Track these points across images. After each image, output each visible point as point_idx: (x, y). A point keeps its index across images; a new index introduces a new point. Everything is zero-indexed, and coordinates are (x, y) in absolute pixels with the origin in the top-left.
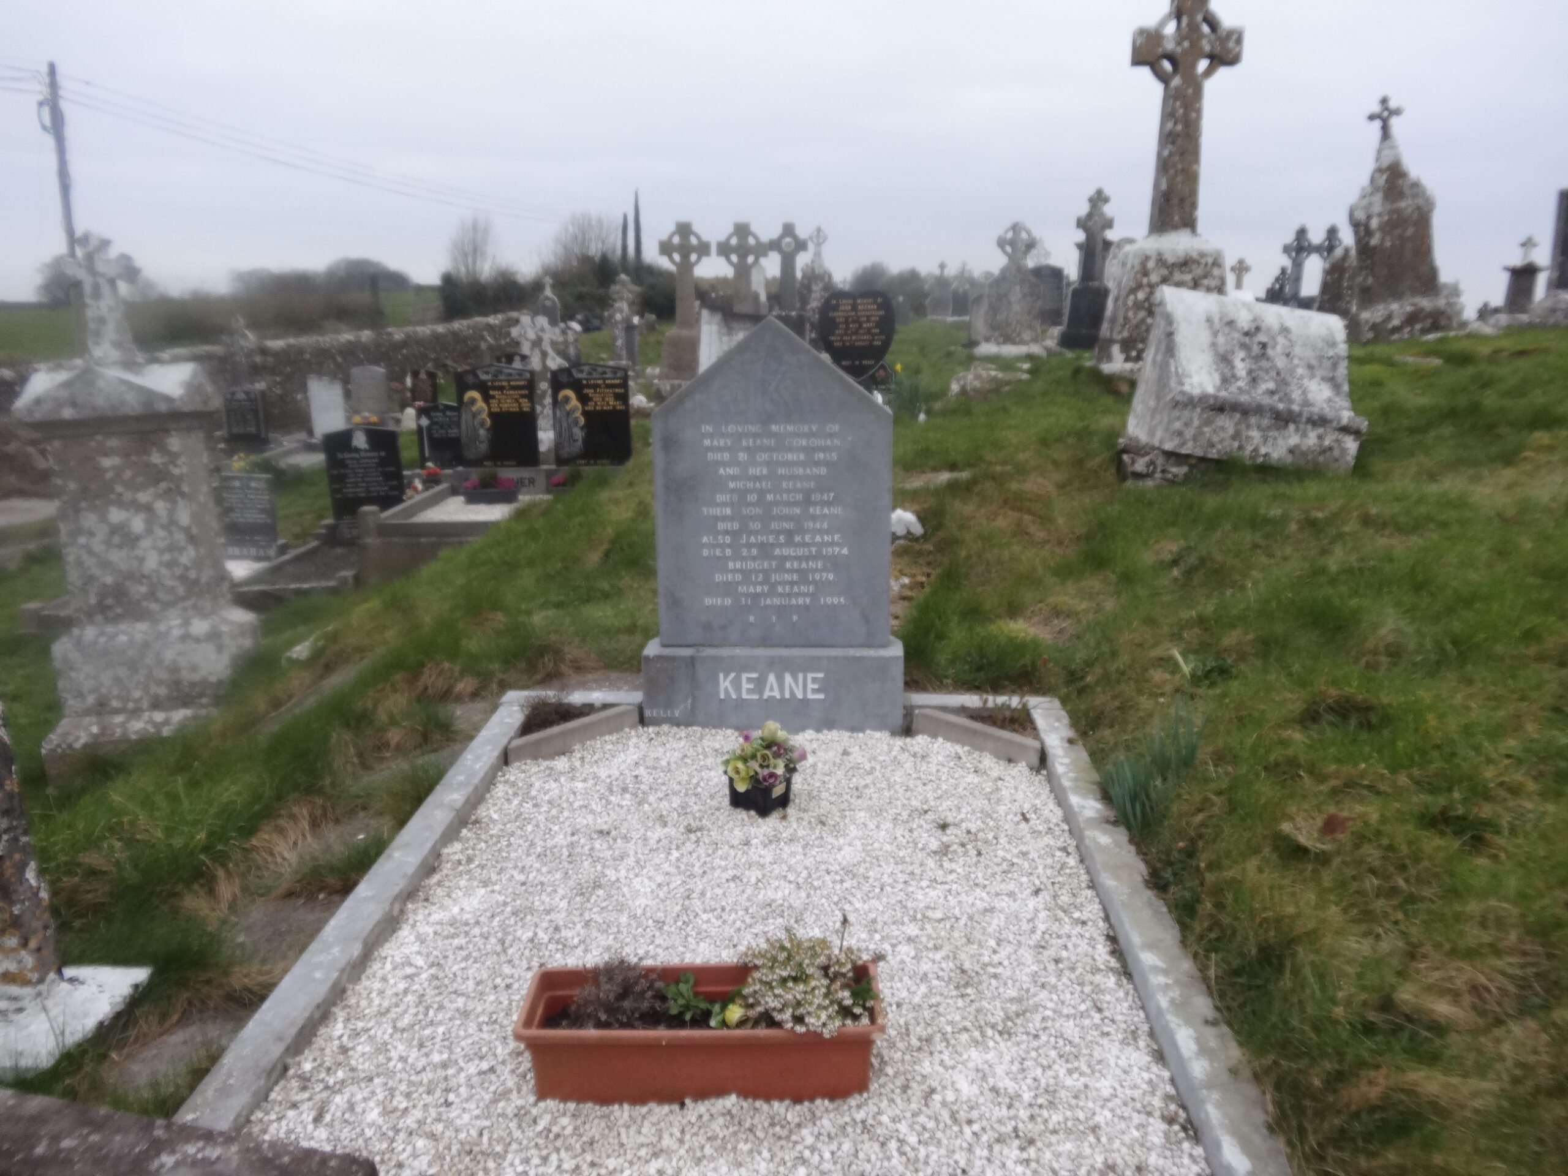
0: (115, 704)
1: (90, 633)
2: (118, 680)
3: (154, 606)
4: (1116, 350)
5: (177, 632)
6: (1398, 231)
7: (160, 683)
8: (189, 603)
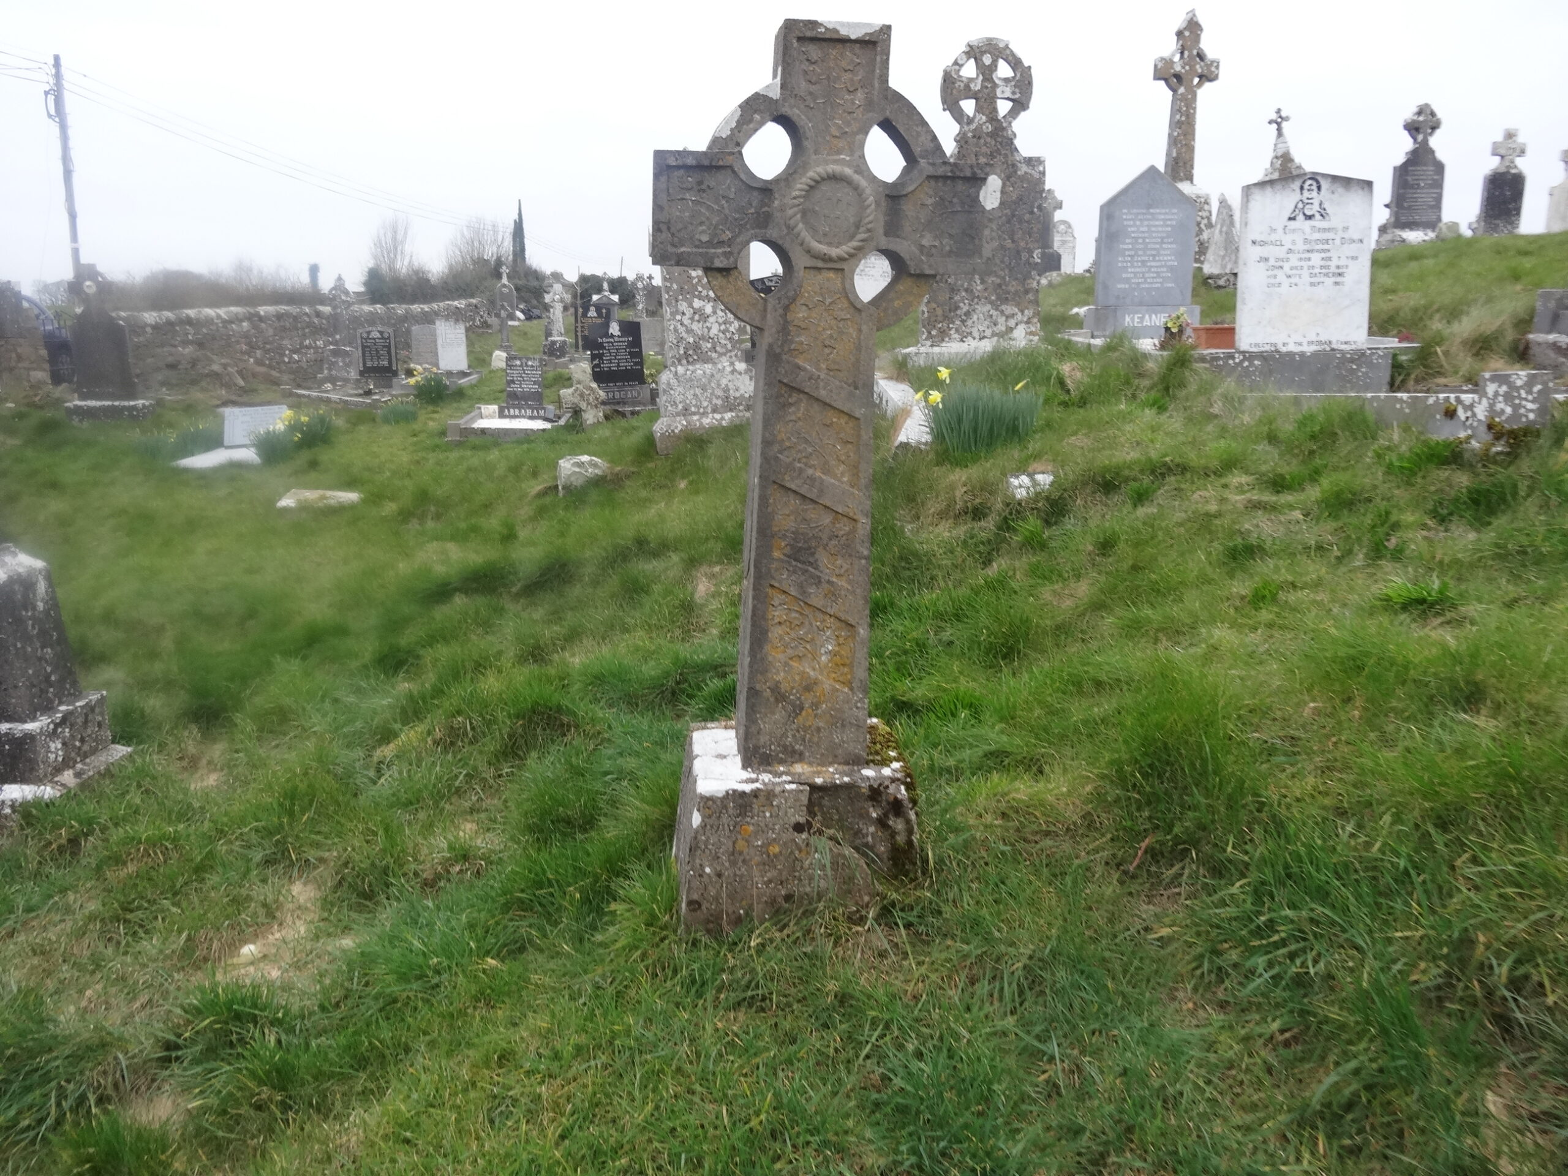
0: (694, 409)
1: (680, 369)
8: (732, 353)
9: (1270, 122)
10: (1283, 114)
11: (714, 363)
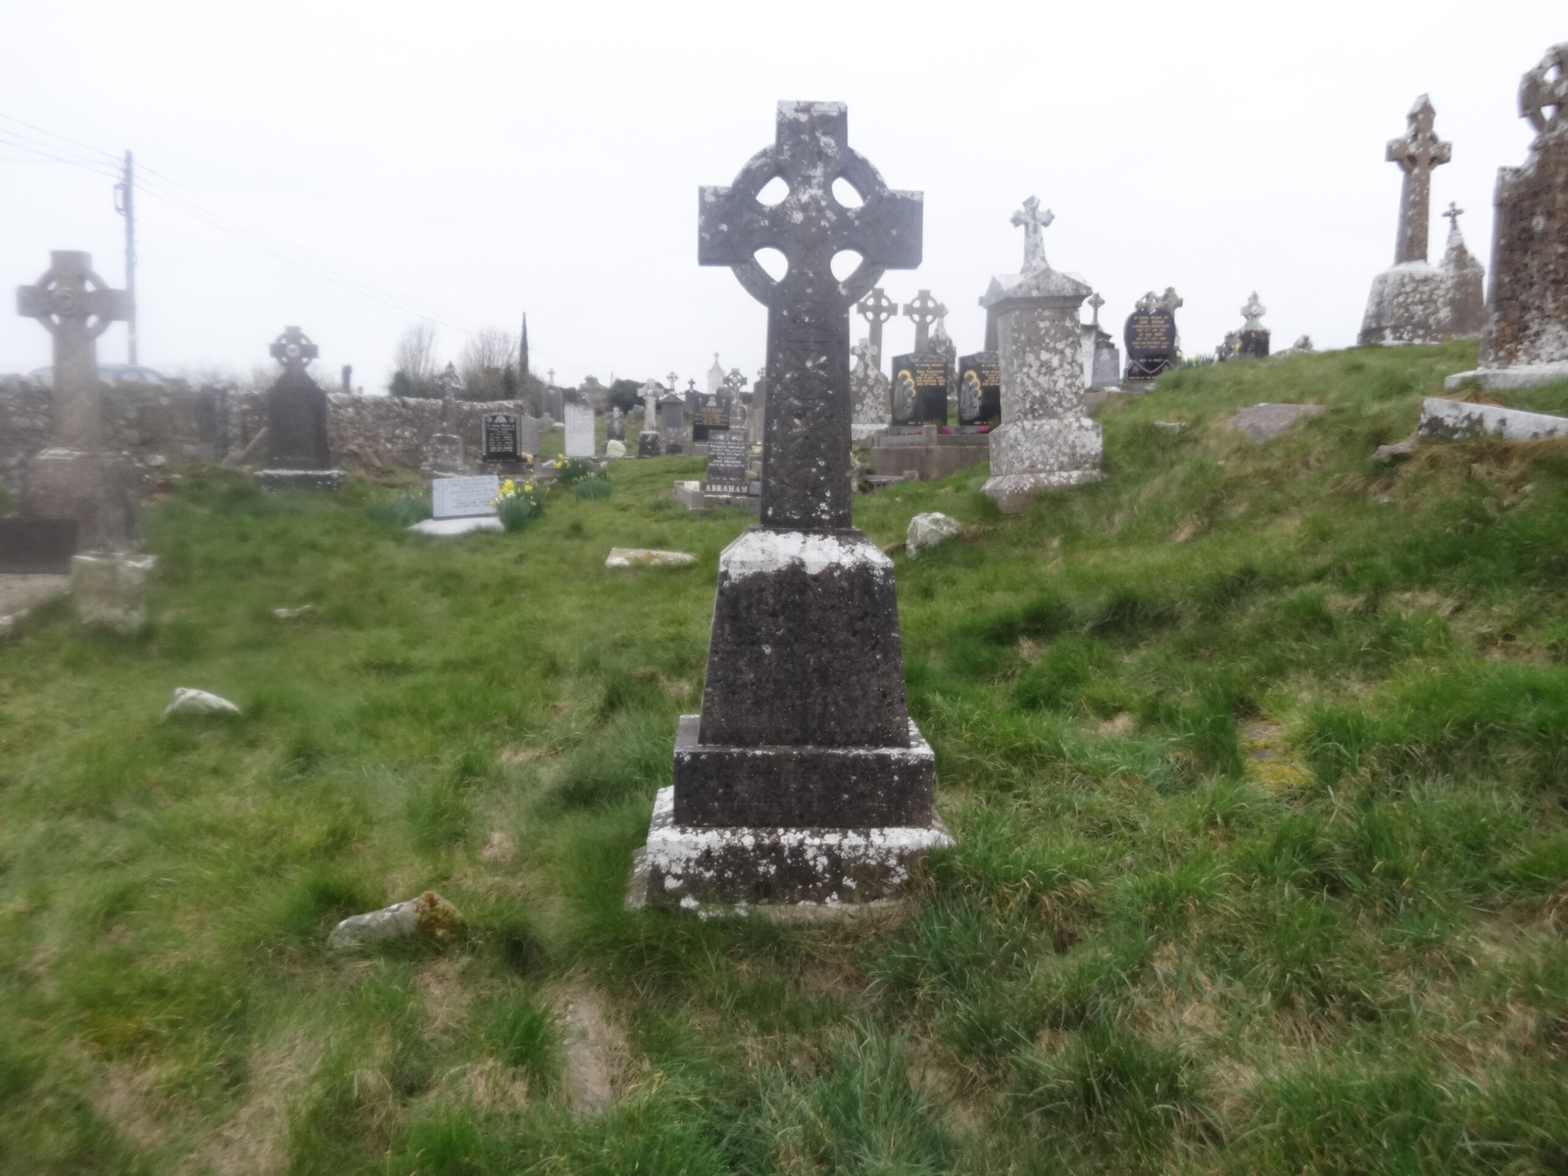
0: (1040, 466)
1: (1028, 424)
2: (1042, 452)
3: (1060, 410)
4: (1388, 333)
5: (1075, 425)
6: (1463, 289)
7: (1064, 454)
8: (1078, 409)
9: (1446, 215)
10: (1458, 207)
11: (1060, 419)
